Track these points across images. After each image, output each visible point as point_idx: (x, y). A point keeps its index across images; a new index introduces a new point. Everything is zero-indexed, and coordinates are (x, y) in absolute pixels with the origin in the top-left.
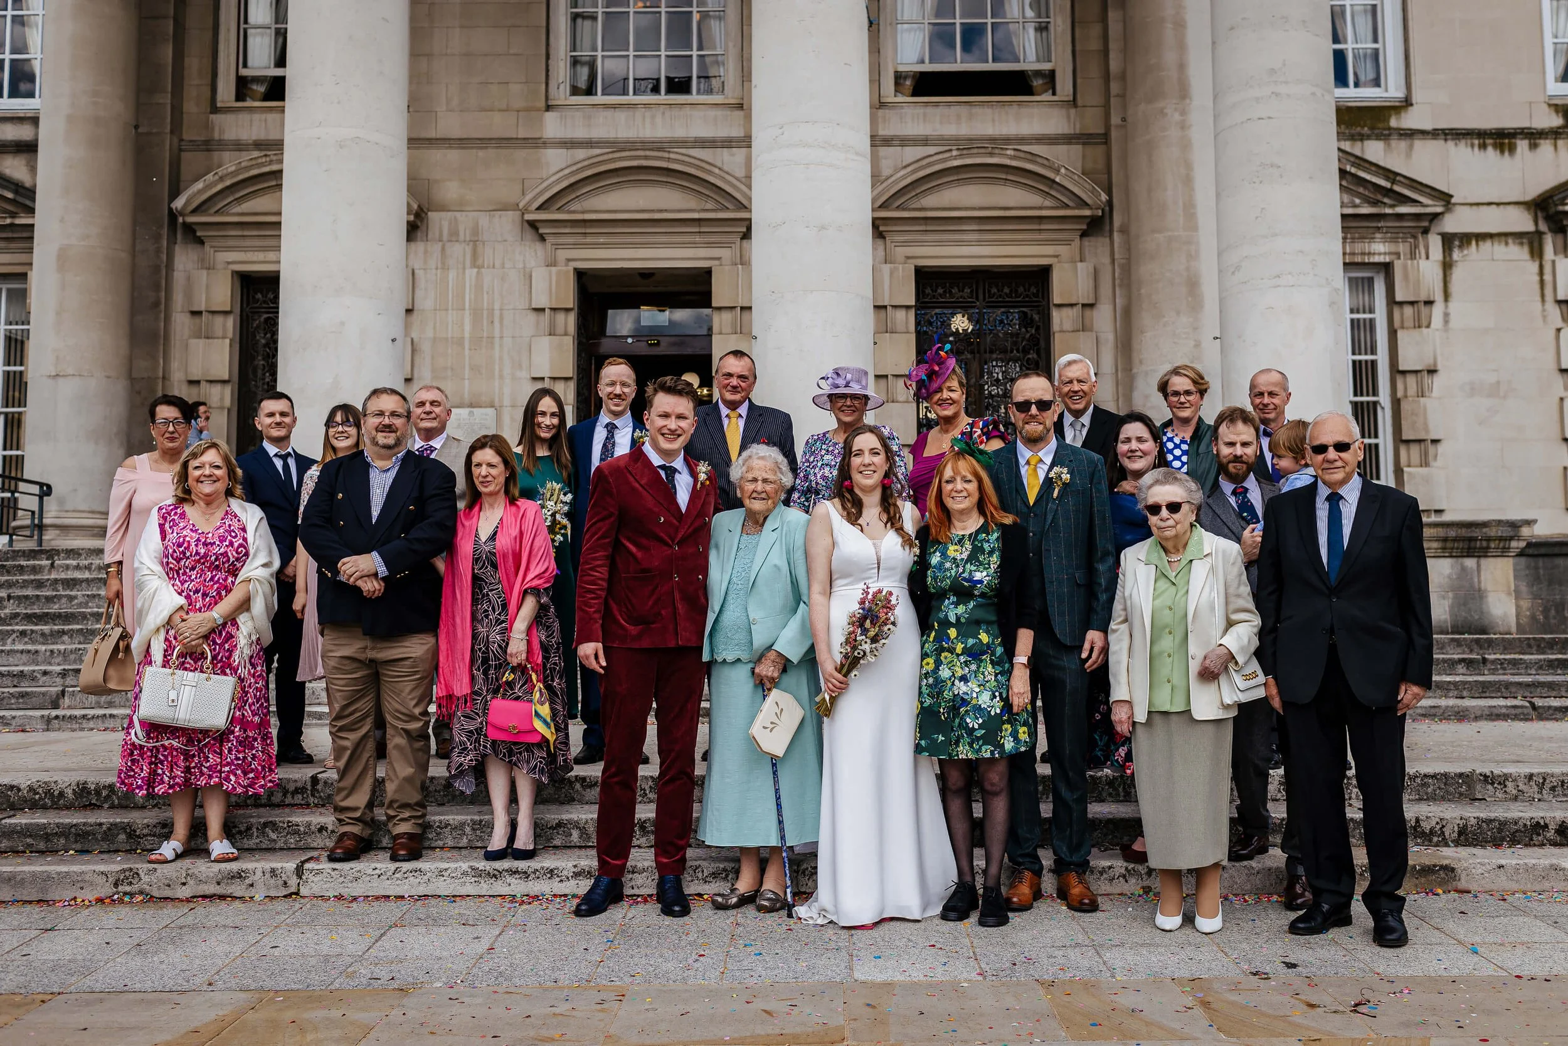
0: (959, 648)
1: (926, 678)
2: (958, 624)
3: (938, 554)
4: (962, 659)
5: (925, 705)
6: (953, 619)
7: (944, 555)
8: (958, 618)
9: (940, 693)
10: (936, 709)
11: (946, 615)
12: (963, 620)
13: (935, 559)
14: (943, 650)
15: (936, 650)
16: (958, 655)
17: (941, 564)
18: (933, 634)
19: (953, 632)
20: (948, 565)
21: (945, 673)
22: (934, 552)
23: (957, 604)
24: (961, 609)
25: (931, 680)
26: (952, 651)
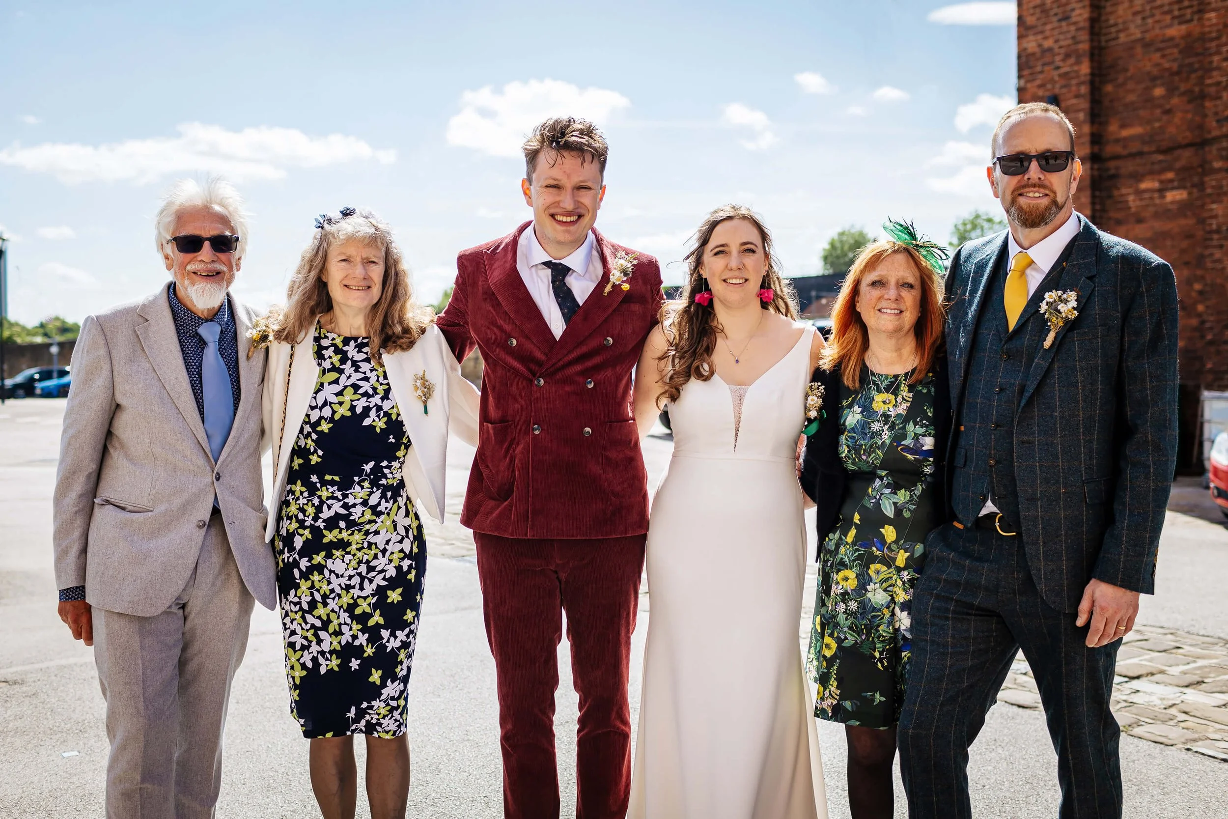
0: (901, 558)
1: (844, 601)
2: (898, 521)
3: (857, 409)
4: (905, 575)
5: (846, 644)
6: (889, 512)
7: (867, 409)
8: (898, 511)
9: (871, 628)
10: (866, 651)
11: (878, 505)
12: (907, 514)
13: (852, 417)
14: (873, 559)
15: (859, 557)
16: (899, 570)
17: (863, 428)
18: (853, 532)
19: (889, 533)
20: (876, 426)
21: (877, 596)
22: (850, 406)
23: (895, 488)
24: (902, 496)
25: (853, 605)
26: (888, 562)
